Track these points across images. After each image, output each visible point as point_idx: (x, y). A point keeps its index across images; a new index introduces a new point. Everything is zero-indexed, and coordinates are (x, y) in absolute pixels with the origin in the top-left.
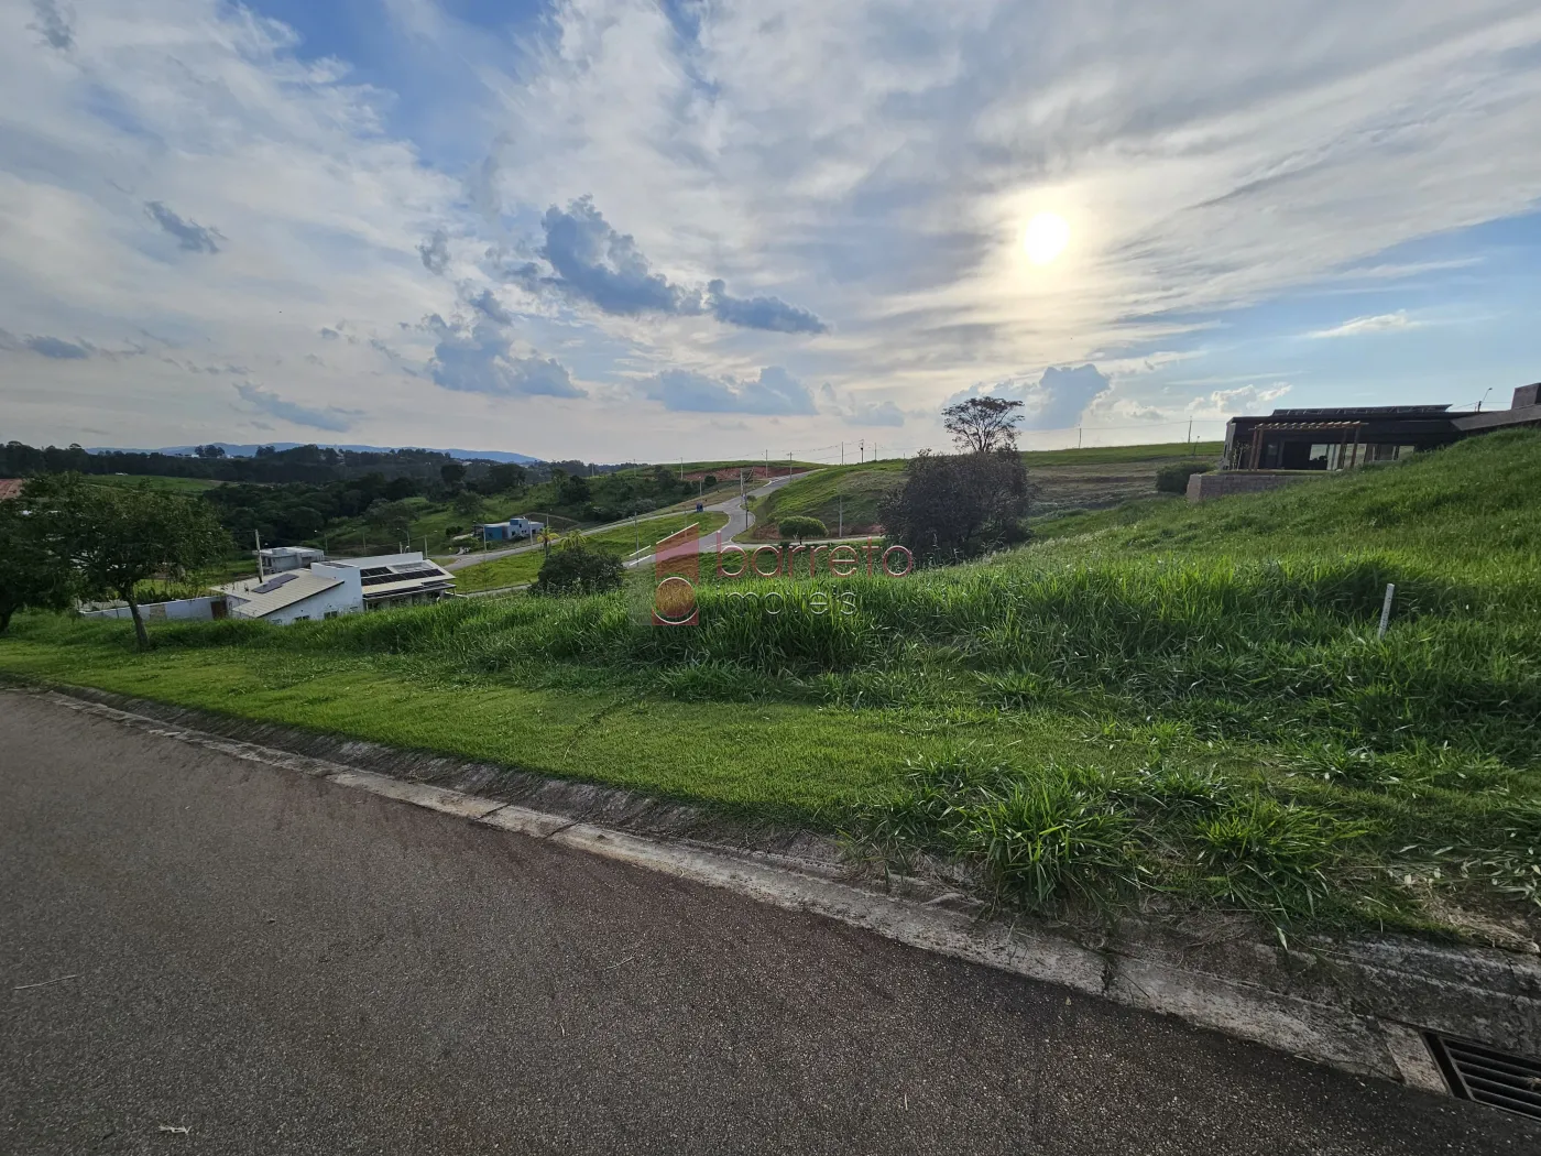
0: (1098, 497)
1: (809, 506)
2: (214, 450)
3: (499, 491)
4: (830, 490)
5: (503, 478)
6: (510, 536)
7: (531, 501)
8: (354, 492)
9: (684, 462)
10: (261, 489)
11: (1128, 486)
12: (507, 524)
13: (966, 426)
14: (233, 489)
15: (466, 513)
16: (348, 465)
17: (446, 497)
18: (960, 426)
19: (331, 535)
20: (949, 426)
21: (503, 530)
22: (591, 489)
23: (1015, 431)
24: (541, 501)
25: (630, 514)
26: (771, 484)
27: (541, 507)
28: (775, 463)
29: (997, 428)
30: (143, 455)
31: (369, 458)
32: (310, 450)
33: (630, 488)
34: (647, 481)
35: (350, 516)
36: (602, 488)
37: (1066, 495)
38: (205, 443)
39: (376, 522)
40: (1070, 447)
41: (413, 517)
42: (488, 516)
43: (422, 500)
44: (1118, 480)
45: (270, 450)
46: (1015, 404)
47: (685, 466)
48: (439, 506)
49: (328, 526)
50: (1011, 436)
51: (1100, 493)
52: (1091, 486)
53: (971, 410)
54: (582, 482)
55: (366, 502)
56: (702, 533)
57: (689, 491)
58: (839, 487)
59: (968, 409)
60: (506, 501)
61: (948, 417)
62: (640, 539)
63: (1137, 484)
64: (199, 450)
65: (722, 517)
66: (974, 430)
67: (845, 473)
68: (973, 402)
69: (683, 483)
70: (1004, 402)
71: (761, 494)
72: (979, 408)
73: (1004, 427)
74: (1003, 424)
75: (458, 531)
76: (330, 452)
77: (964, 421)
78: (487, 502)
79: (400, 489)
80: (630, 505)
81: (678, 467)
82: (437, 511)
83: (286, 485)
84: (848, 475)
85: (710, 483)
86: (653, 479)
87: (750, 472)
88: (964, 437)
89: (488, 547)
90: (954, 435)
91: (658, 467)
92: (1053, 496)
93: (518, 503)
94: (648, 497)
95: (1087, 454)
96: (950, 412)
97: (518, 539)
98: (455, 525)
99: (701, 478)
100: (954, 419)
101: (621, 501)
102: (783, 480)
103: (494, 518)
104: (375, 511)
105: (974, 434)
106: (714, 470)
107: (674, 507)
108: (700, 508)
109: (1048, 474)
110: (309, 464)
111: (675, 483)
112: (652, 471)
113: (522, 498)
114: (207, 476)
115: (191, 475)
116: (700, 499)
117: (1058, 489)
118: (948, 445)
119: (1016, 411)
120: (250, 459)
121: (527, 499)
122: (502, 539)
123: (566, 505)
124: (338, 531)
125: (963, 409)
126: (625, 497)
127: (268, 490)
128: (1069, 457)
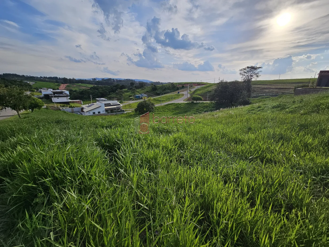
0: (278, 93)
1: (201, 93)
2: (95, 79)
3: (140, 88)
4: (208, 89)
5: (142, 85)
6: (140, 97)
7: (146, 90)
8: (115, 87)
9: (178, 82)
10: (100, 87)
11: (288, 90)
12: (140, 95)
13: (245, 74)
14: (95, 87)
15: (133, 93)
16: (117, 82)
17: (131, 89)
18: (244, 74)
19: (110, 96)
20: (241, 74)
21: (139, 96)
22: (158, 88)
23: (259, 75)
24: (148, 90)
25: (165, 94)
26: (196, 87)
27: (147, 92)
28: (198, 83)
29: (254, 74)
30: (83, 80)
31: (120, 81)
32: (110, 79)
33: (166, 88)
34: (170, 86)
35: (113, 92)
36: (160, 88)
37: (268, 92)
38: (93, 78)
39: (117, 94)
40: (276, 79)
41: (123, 93)
42: (137, 93)
43: (126, 90)
44: (286, 88)
45: (104, 79)
46: (260, 68)
47: (178, 83)
48: (129, 91)
49: (110, 94)
50: (257, 76)
51: (279, 92)
52: (277, 90)
53: (247, 70)
54: (156, 86)
55: (116, 90)
56: (177, 98)
57: (178, 89)
58: (210, 89)
59: (246, 69)
60: (141, 90)
61: (240, 71)
62: (164, 99)
63: (291, 90)
64: (92, 79)
65: (183, 95)
66: (247, 75)
67: (213, 85)
68: (248, 67)
69: (177, 87)
70: (256, 67)
71: (193, 90)
72: (249, 69)
73: (256, 74)
74: (256, 73)
75: (131, 96)
76: (113, 80)
77: (245, 72)
78: (138, 90)
79: (123, 87)
80: (165, 92)
81: (177, 83)
82: (128, 92)
83: (104, 86)
84: (214, 86)
85: (183, 87)
86: (171, 86)
87: (192, 85)
88: (244, 77)
89: (136, 100)
90: (242, 76)
91: (172, 83)
92: (265, 92)
93: (143, 91)
94: (169, 90)
95: (280, 81)
96: (241, 70)
97: (142, 98)
98: (131, 95)
99: (181, 86)
100: (242, 72)
101: (164, 91)
102: (199, 87)
103: (138, 94)
104: (117, 92)
105: (247, 76)
106: (185, 84)
107: (174, 92)
108: (179, 93)
109: (266, 87)
110: (110, 82)
111: (175, 87)
112: (171, 84)
113: (144, 90)
114: (93, 84)
115: (91, 84)
116: (179, 91)
117: (267, 91)
118: (240, 79)
119: (260, 69)
120: (101, 81)
121: (145, 90)
122: (139, 98)
123: (152, 91)
124: (111, 95)
125: (245, 69)
126: (164, 90)
127: (101, 87)
128: (273, 82)
